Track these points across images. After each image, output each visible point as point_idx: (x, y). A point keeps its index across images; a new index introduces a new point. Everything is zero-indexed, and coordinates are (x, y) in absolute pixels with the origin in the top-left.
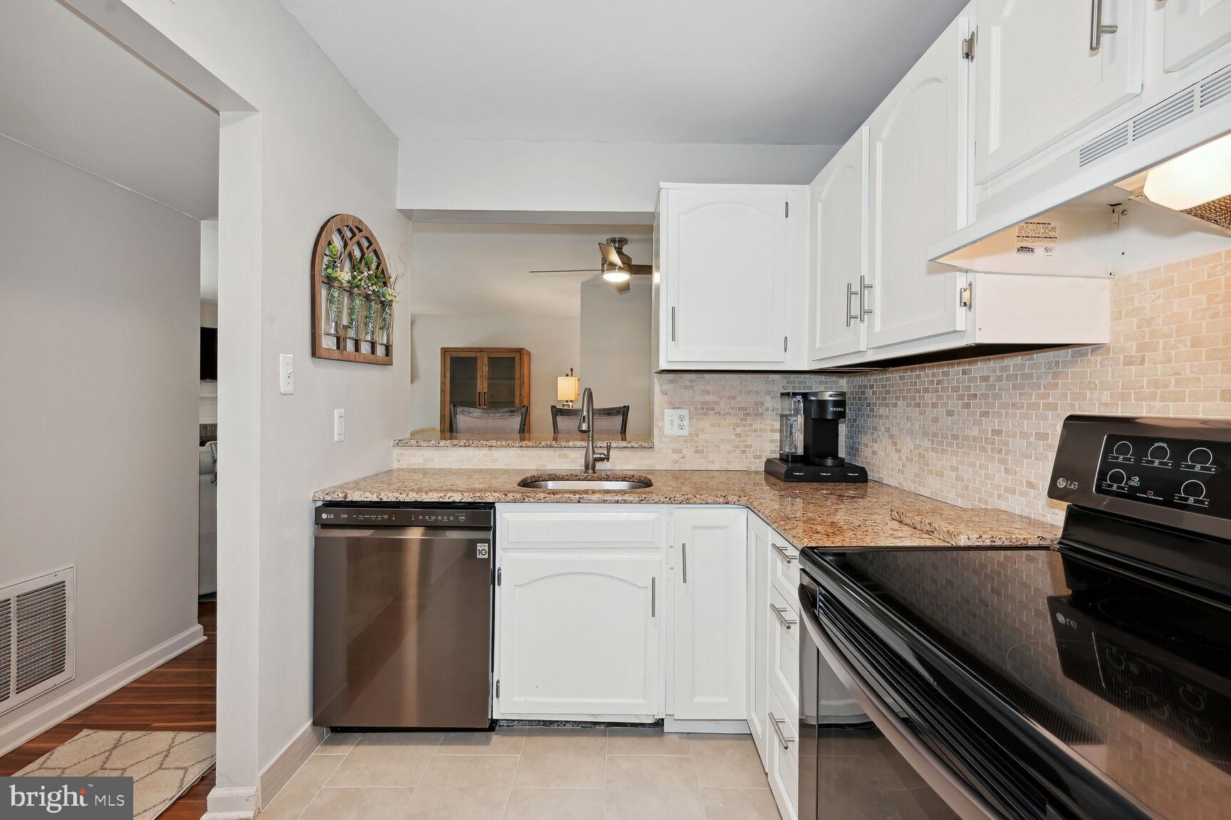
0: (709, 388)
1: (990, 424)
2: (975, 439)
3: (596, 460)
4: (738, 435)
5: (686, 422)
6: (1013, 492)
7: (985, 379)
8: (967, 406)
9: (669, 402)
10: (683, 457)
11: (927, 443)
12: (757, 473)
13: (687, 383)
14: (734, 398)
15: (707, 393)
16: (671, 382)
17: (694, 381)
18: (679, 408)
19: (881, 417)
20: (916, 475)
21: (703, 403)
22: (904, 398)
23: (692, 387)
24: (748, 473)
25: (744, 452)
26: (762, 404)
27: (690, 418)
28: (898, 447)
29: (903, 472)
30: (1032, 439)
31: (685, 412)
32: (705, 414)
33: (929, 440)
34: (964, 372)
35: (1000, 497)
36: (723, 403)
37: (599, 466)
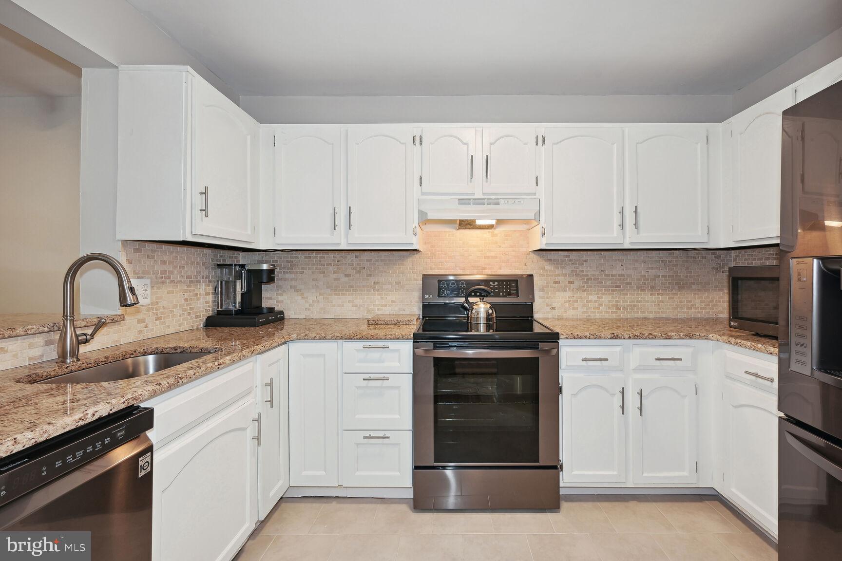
0: (165, 258)
1: (372, 280)
2: (364, 287)
3: (79, 343)
4: (186, 300)
5: (149, 292)
6: (386, 306)
7: (368, 261)
8: (360, 272)
9: (134, 271)
10: (146, 326)
11: (329, 291)
12: (197, 329)
13: (150, 253)
14: (183, 268)
15: (164, 262)
16: (137, 251)
17: (155, 251)
18: (142, 278)
19: (285, 280)
20: (321, 309)
21: (162, 272)
22: (309, 269)
23: (153, 257)
24: (192, 330)
25: (189, 314)
26: (200, 272)
27: (152, 287)
28: (305, 295)
29: (309, 309)
30: (394, 285)
31: (147, 281)
32: (163, 282)
33: (332, 290)
34: (356, 257)
35: (378, 309)
36: (175, 272)
37: (83, 349)
